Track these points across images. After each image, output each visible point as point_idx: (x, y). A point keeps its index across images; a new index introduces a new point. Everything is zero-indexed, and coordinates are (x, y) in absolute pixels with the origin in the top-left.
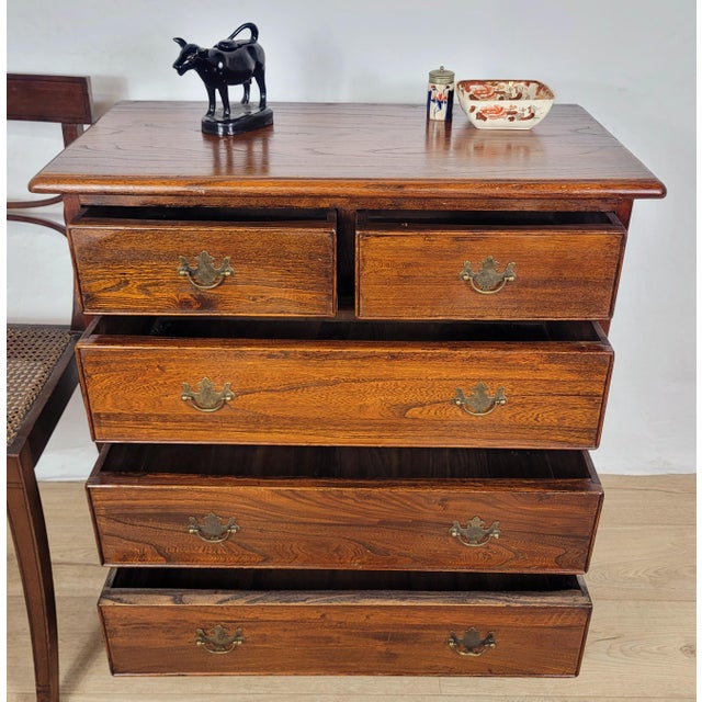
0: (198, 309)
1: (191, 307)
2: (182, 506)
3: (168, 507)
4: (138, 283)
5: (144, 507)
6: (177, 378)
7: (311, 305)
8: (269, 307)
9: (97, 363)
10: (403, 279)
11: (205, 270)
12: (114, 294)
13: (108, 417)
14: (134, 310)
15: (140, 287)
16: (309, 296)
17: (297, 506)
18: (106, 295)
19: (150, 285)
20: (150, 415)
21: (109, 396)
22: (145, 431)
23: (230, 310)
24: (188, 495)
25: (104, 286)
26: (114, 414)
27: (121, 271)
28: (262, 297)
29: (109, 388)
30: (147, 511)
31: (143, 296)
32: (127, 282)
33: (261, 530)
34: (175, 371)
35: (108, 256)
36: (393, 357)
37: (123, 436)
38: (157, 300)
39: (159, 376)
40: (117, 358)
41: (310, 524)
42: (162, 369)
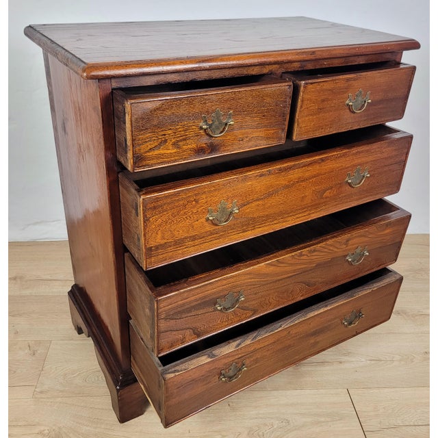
0: (209, 153)
1: (204, 153)
2: (214, 293)
3: (205, 297)
4: (173, 141)
5: (190, 302)
6: (205, 206)
7: (273, 138)
8: (250, 144)
9: (155, 208)
10: (320, 110)
11: (217, 123)
12: (156, 152)
13: (157, 248)
14: (168, 162)
15: (174, 144)
16: (272, 132)
17: (278, 270)
18: (151, 154)
19: (181, 141)
20: (186, 238)
21: (159, 232)
22: (180, 252)
23: (228, 150)
24: (219, 284)
25: (150, 147)
26: (161, 245)
27: (163, 133)
28: (247, 137)
29: (160, 225)
30: (192, 305)
31: (175, 150)
32: (166, 141)
33: (256, 294)
34: (204, 201)
35: (155, 123)
36: (322, 160)
37: (166, 260)
38: (184, 151)
39: (194, 207)
40: (169, 200)
41: (281, 280)
42: (197, 201)
